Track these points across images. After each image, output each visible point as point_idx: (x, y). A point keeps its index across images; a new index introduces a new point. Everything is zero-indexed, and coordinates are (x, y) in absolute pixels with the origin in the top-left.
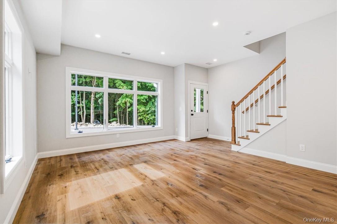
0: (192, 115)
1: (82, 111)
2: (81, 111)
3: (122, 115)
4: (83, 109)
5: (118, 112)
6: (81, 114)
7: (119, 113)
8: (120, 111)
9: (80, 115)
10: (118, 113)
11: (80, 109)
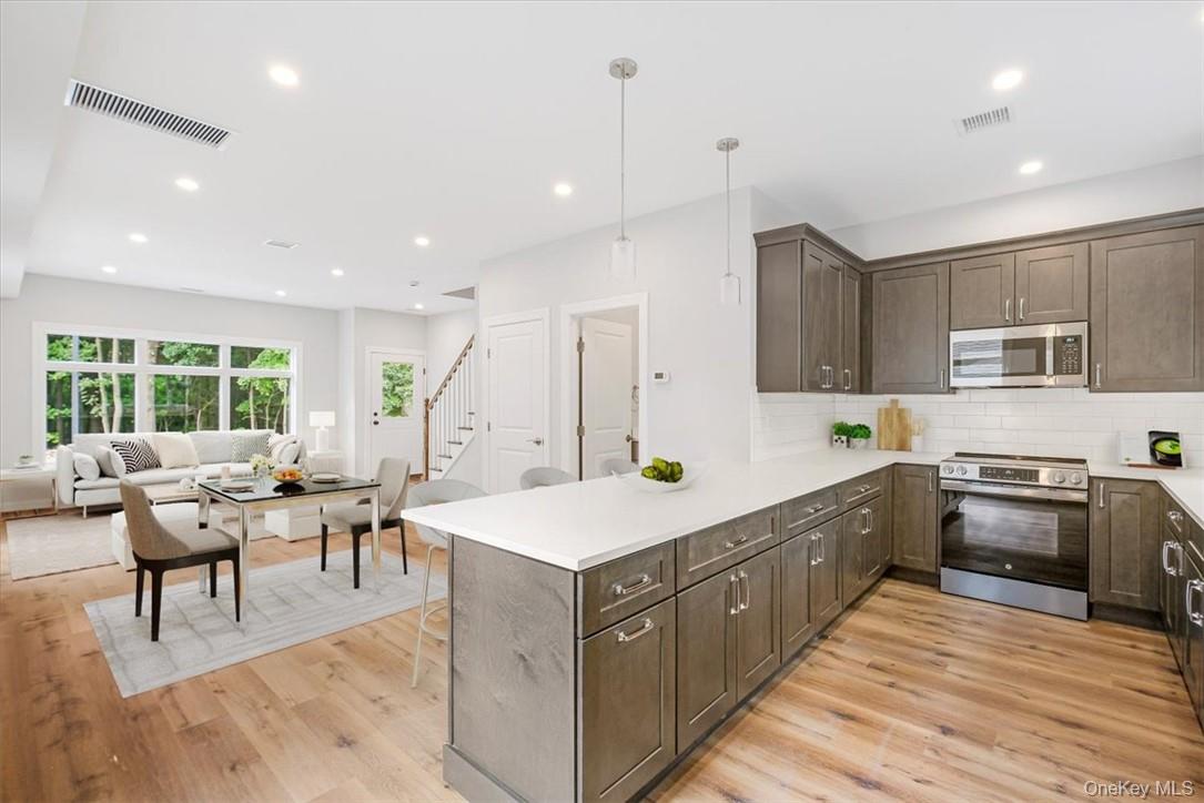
0: (376, 423)
1: (105, 404)
2: (99, 402)
3: (268, 419)
4: (110, 398)
5: (251, 405)
6: (100, 414)
7: (255, 410)
8: (260, 402)
9: (100, 418)
10: (252, 411)
11: (99, 396)
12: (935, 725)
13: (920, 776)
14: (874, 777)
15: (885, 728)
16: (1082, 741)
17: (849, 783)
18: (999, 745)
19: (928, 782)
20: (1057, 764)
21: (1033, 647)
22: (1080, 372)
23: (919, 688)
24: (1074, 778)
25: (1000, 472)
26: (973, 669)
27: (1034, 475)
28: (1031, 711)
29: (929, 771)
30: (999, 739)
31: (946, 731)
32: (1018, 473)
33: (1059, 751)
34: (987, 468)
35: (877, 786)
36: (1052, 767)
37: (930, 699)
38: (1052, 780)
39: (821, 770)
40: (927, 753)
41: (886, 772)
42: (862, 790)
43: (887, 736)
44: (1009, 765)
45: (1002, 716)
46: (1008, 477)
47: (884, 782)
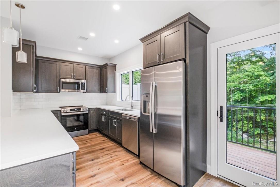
12: (90, 161)
13: (98, 169)
14: (93, 174)
15: (85, 167)
16: (106, 150)
17: (92, 178)
18: (100, 157)
19: (100, 168)
20: (108, 154)
21: (87, 141)
22: (85, 89)
23: (81, 157)
24: (111, 155)
25: (74, 110)
26: (84, 149)
27: (80, 109)
28: (97, 150)
29: (98, 167)
30: (99, 156)
31: (93, 160)
32: (78, 109)
33: (106, 153)
34: (71, 109)
35: (95, 175)
36: (107, 155)
37: (84, 157)
38: (109, 157)
39: (85, 181)
40: (95, 165)
41: (94, 172)
42: (94, 178)
43: (87, 168)
44: (104, 159)
45: (96, 153)
46: (76, 110)
47: (95, 174)
